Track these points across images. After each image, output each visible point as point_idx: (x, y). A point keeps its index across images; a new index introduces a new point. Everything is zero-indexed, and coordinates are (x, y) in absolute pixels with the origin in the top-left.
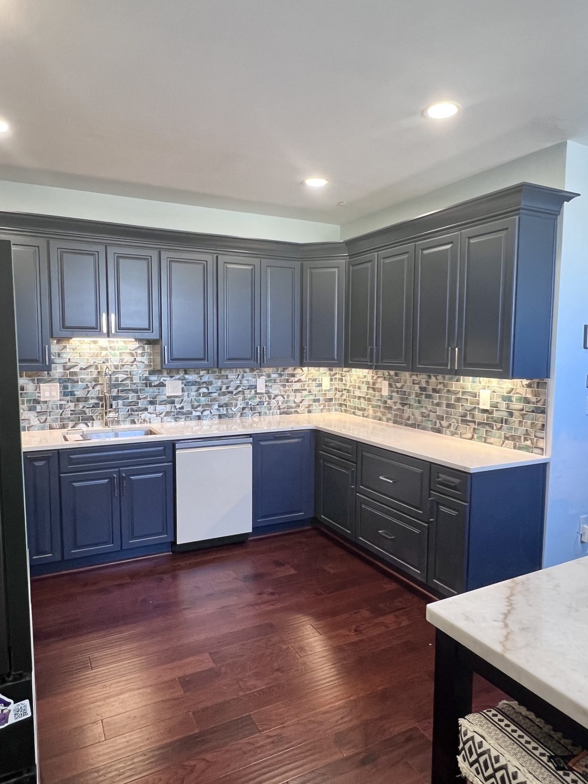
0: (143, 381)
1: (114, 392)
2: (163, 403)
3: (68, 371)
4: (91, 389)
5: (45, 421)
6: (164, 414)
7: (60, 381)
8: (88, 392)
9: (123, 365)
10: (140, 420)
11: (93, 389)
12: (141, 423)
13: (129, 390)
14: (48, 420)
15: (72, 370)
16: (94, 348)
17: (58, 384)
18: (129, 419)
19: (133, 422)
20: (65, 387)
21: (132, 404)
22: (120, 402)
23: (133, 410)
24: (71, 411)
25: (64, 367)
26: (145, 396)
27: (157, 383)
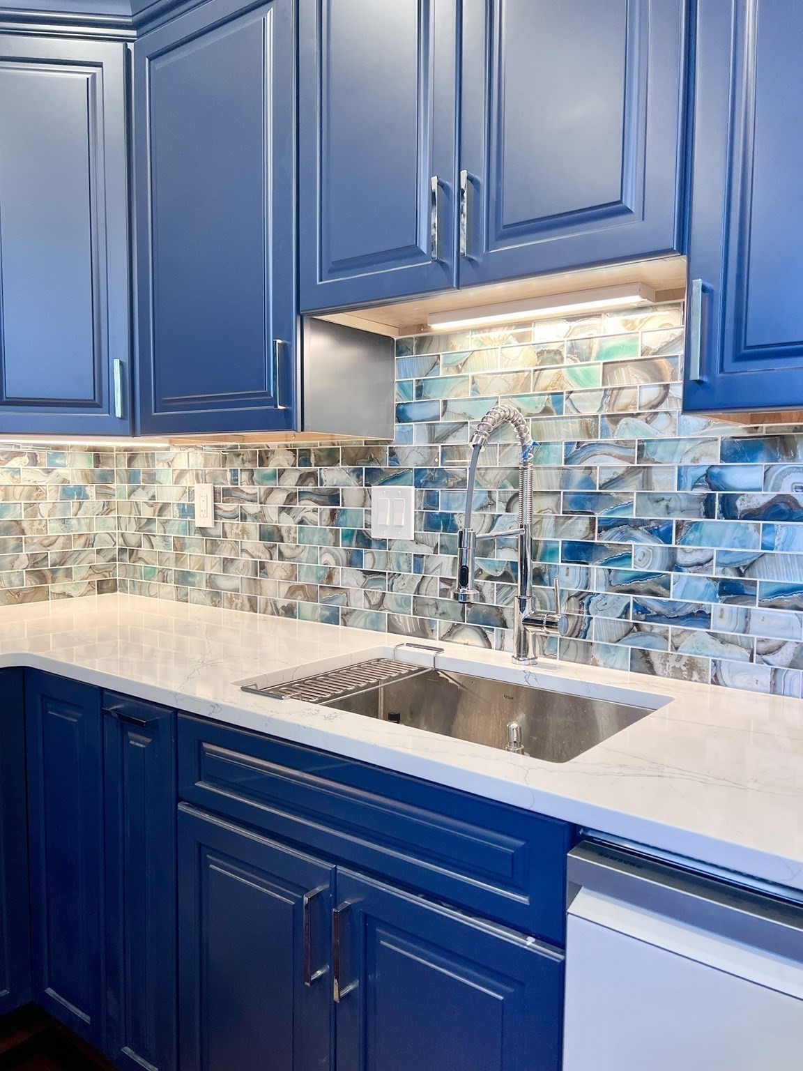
0: (694, 487)
1: (578, 530)
2: (786, 600)
3: (439, 445)
4: (499, 509)
5: (380, 604)
6: (786, 654)
7: (422, 478)
8: (494, 520)
9: (615, 419)
10: (672, 663)
11: (508, 510)
12: (677, 673)
13: (636, 524)
14: (388, 602)
15: (451, 441)
16: (521, 358)
17: (413, 488)
18: (626, 647)
19: (643, 663)
20: (431, 500)
21: (642, 585)
22: (597, 570)
23: (642, 610)
24: (442, 580)
25: (432, 428)
26: (699, 557)
27: (760, 499)
